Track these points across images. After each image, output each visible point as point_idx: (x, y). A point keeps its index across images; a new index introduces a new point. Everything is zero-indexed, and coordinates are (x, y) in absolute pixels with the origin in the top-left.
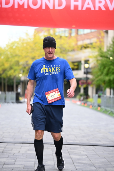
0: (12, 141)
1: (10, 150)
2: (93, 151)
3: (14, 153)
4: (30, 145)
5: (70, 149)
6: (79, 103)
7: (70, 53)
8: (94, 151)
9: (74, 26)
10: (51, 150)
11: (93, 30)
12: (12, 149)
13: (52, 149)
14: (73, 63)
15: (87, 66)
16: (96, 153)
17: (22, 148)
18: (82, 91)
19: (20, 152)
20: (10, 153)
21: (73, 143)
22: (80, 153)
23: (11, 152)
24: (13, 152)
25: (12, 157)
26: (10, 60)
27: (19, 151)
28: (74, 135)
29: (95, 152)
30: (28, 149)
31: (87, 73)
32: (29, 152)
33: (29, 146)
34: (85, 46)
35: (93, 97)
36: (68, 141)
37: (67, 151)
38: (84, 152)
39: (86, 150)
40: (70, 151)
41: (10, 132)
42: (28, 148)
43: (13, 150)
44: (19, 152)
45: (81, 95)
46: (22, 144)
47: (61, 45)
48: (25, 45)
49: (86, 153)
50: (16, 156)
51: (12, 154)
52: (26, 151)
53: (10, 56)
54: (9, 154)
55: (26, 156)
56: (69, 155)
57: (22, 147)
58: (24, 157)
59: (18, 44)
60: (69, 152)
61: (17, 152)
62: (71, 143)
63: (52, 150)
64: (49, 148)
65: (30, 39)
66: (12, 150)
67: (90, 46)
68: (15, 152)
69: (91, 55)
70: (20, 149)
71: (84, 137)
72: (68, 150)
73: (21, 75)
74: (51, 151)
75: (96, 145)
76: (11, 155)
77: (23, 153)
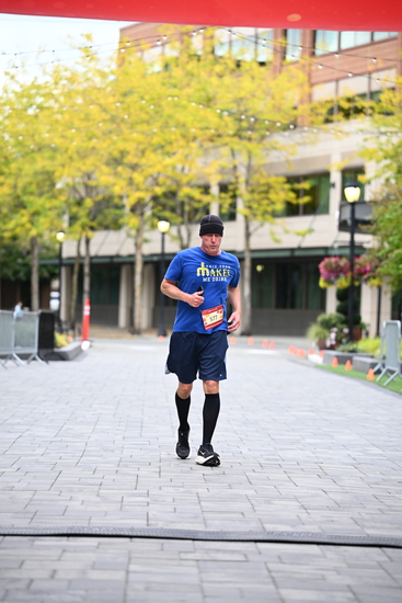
0: (22, 524)
1: (13, 569)
2: (381, 571)
3: (32, 581)
4: (99, 544)
5: (280, 559)
6: (317, 358)
7: (280, 139)
8: (385, 570)
9: (295, 17)
10: (194, 563)
11: (380, 35)
12: (22, 562)
13: (197, 561)
14: (292, 179)
15: (352, 194)
16: (394, 579)
17: (68, 555)
18: (332, 304)
19: (60, 575)
20: (14, 580)
21: (291, 534)
22: (324, 579)
23: (19, 576)
24: (25, 574)
25: (20, 596)
26: (13, 166)
27: (55, 571)
28: (296, 499)
29: (389, 574)
30: (94, 563)
31: (351, 225)
32: (95, 575)
33: (97, 547)
34: (346, 105)
35: (378, 334)
36: (269, 527)
37: (266, 572)
38: (339, 573)
39: (349, 566)
40: (278, 572)
41: (12, 489)
42: (92, 556)
43: (25, 566)
44: (52, 577)
45: (328, 325)
46: (66, 538)
47: (239, 101)
48: (80, 101)
49: (348, 581)
50: (40, 592)
51: (22, 585)
52: (84, 572)
53: (11, 150)
54: (11, 586)
55: (82, 592)
56: (272, 587)
57: (64, 551)
58: (74, 595)
59: (49, 95)
60: (274, 574)
61: (45, 574)
62: (282, 533)
63: (198, 567)
64: (183, 556)
65: (103, 75)
66: (20, 567)
67: (366, 103)
68: (34, 575)
69: (372, 145)
70: (59, 560)
71: (338, 506)
72: (270, 566)
73: (60, 236)
74: (195, 571)
75: (393, 543)
76: (18, 590)
77: (70, 581)
